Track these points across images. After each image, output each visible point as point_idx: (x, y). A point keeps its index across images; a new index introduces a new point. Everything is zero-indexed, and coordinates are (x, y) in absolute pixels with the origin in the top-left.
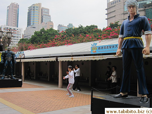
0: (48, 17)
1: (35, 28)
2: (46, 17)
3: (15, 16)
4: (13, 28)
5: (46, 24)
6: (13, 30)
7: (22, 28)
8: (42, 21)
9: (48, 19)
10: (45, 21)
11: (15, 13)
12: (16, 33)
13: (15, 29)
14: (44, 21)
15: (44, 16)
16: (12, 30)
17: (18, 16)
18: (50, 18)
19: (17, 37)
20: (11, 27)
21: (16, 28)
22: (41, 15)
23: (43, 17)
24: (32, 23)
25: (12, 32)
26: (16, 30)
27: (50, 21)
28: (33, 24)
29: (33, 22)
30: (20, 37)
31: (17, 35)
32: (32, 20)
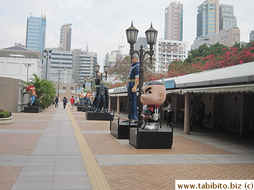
0: (232, 20)
1: (208, 40)
2: (228, 20)
3: (177, 26)
4: (172, 42)
5: (228, 31)
6: (173, 46)
7: (187, 42)
8: (221, 27)
9: (232, 23)
10: (226, 26)
11: (177, 18)
12: (177, 50)
13: (175, 44)
14: (224, 27)
15: (224, 19)
16: (171, 46)
17: (182, 23)
18: (235, 21)
19: (180, 56)
20: (169, 41)
21: (178, 42)
22: (220, 18)
23: (222, 20)
24: (204, 32)
25: (172, 48)
26: (178, 46)
27: (236, 25)
28: (207, 33)
29: (207, 29)
30: (185, 56)
31: (179, 53)
32: (204, 28)
